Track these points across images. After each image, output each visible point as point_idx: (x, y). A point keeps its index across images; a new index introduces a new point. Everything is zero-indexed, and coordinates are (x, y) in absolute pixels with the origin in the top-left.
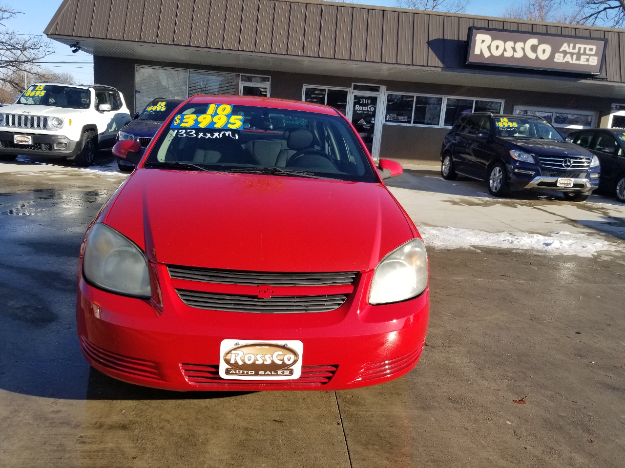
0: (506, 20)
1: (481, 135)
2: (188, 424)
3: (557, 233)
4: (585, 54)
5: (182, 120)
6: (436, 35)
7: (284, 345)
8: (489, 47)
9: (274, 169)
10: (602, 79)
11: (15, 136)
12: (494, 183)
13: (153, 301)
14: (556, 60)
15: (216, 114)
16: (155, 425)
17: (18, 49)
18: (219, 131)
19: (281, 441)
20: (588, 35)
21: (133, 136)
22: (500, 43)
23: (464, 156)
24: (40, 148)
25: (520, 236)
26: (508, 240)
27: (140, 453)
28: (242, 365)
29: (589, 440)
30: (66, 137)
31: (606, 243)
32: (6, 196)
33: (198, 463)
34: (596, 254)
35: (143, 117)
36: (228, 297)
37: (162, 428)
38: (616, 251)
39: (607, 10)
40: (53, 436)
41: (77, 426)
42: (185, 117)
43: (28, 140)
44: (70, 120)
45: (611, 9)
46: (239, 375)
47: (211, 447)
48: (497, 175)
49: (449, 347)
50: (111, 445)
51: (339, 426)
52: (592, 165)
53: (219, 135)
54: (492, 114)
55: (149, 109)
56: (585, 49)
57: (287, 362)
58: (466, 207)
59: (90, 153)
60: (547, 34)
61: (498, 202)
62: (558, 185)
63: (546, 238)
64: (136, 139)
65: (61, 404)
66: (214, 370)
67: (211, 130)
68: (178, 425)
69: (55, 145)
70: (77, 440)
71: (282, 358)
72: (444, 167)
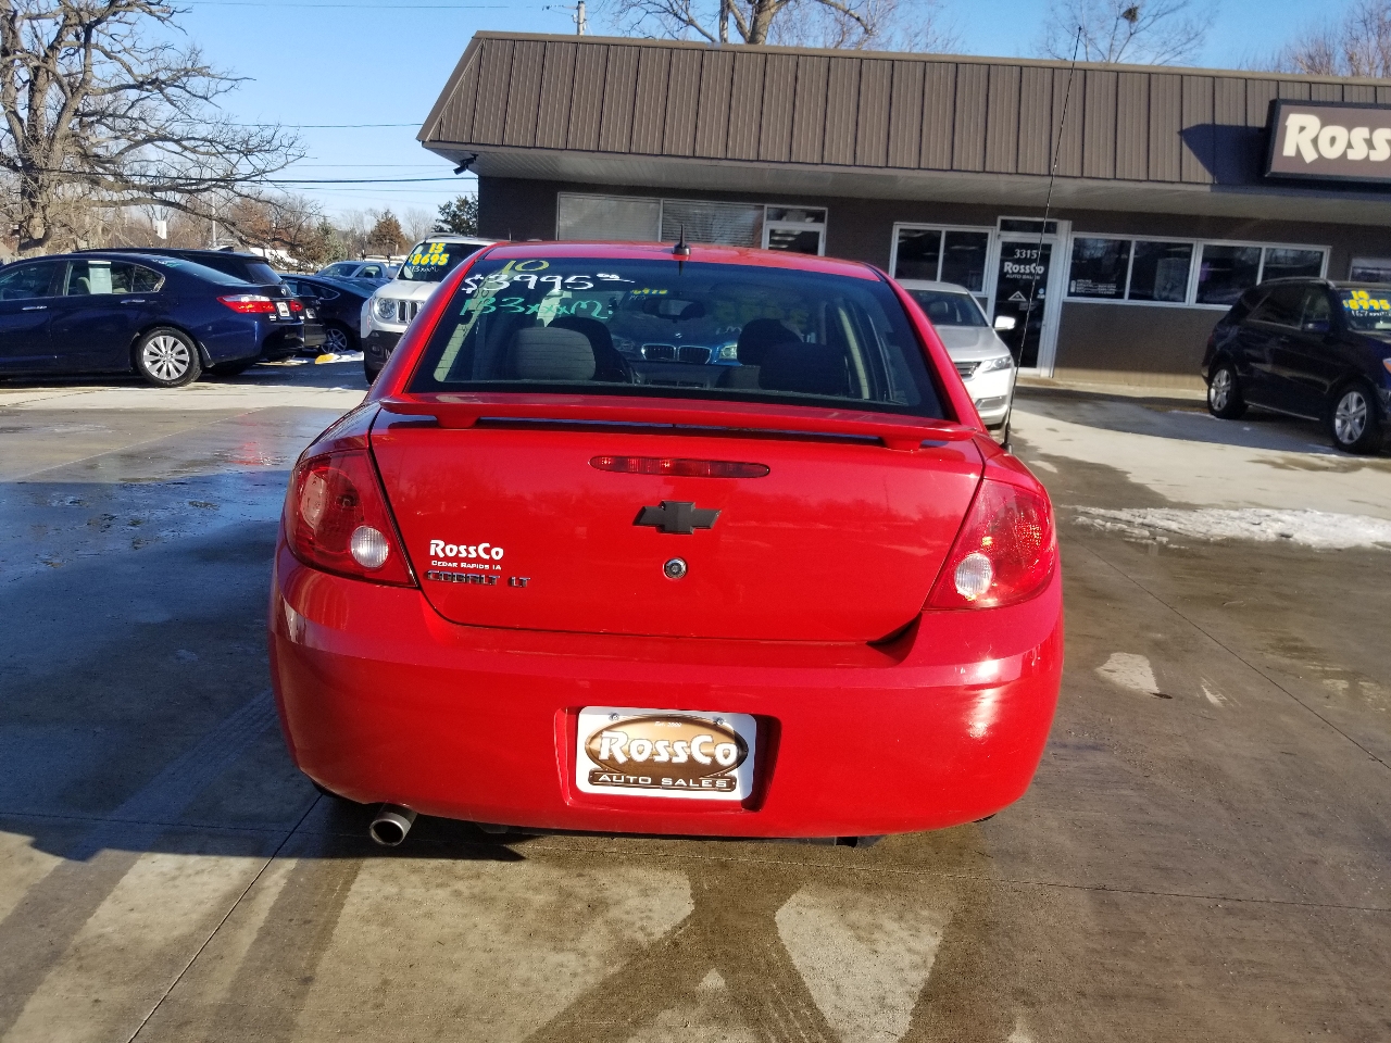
0: (1349, 82)
1: (1310, 326)
6: (1196, 116)
8: (1315, 141)
12: (1347, 425)
22: (1339, 131)
23: (1261, 366)
48: (1354, 409)
54: (1332, 283)
58: (1300, 474)
61: (1365, 465)
72: (1213, 391)
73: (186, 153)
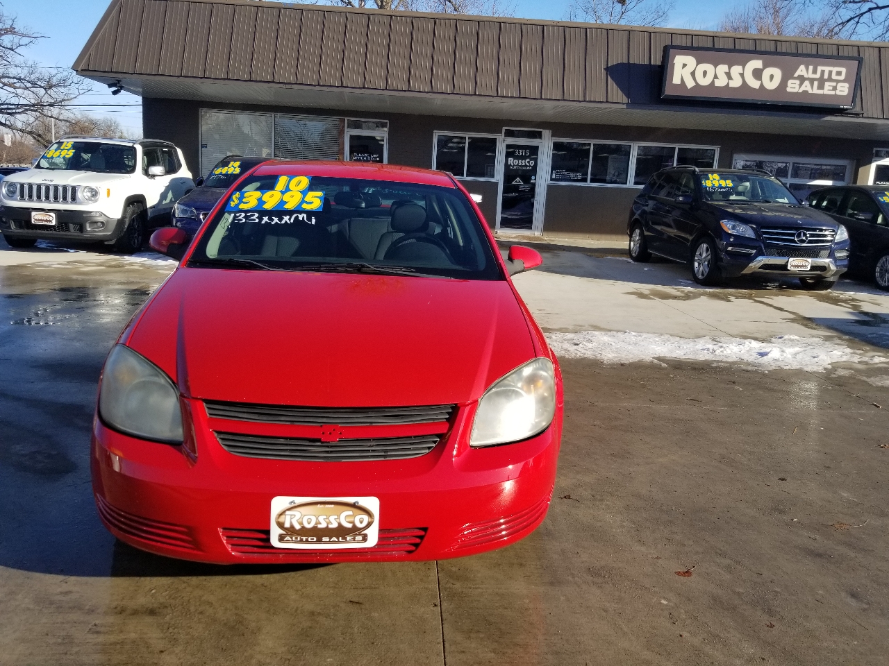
0: (717, 35)
1: (681, 199)
2: (236, 608)
3: (780, 338)
4: (830, 79)
5: (241, 200)
6: (618, 58)
7: (355, 503)
8: (693, 74)
9: (360, 265)
10: (857, 115)
11: (33, 214)
12: (700, 266)
13: (186, 448)
14: (789, 90)
15: (287, 189)
16: (192, 609)
17: (41, 87)
18: (290, 213)
19: (356, 630)
20: (835, 53)
21: (195, 211)
22: (708, 67)
23: (659, 228)
24: (68, 230)
25: (726, 343)
26: (708, 349)
27: (169, 646)
28: (300, 530)
29: (769, 624)
30: (102, 214)
31: (848, 350)
32: (18, 297)
33: (243, 658)
34: (830, 367)
35: (209, 183)
36: (282, 441)
37: (201, 613)
38: (859, 362)
39: (873, 11)
40: (58, 625)
41: (91, 611)
42: (246, 195)
43: (51, 218)
44: (109, 190)
45: (878, 11)
46: (295, 542)
47: (263, 637)
48: (704, 255)
49: (600, 500)
50: (133, 636)
51: (435, 608)
52: (838, 238)
53: (290, 219)
54: (697, 169)
55: (217, 172)
56: (830, 72)
57: (359, 525)
58: (657, 302)
59: (136, 235)
60: (776, 53)
61: (704, 294)
62: (789, 268)
63: (764, 344)
64: (198, 214)
65: (74, 584)
66: (263, 536)
67: (279, 212)
68: (223, 608)
69: (88, 225)
70: (90, 629)
71: (351, 520)
72: (632, 243)
73: (5, 87)
